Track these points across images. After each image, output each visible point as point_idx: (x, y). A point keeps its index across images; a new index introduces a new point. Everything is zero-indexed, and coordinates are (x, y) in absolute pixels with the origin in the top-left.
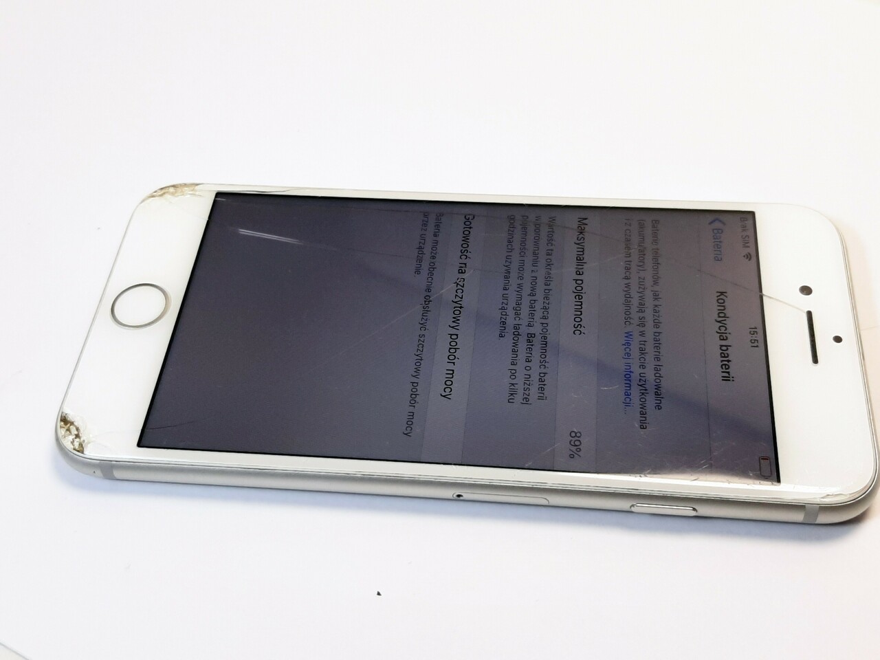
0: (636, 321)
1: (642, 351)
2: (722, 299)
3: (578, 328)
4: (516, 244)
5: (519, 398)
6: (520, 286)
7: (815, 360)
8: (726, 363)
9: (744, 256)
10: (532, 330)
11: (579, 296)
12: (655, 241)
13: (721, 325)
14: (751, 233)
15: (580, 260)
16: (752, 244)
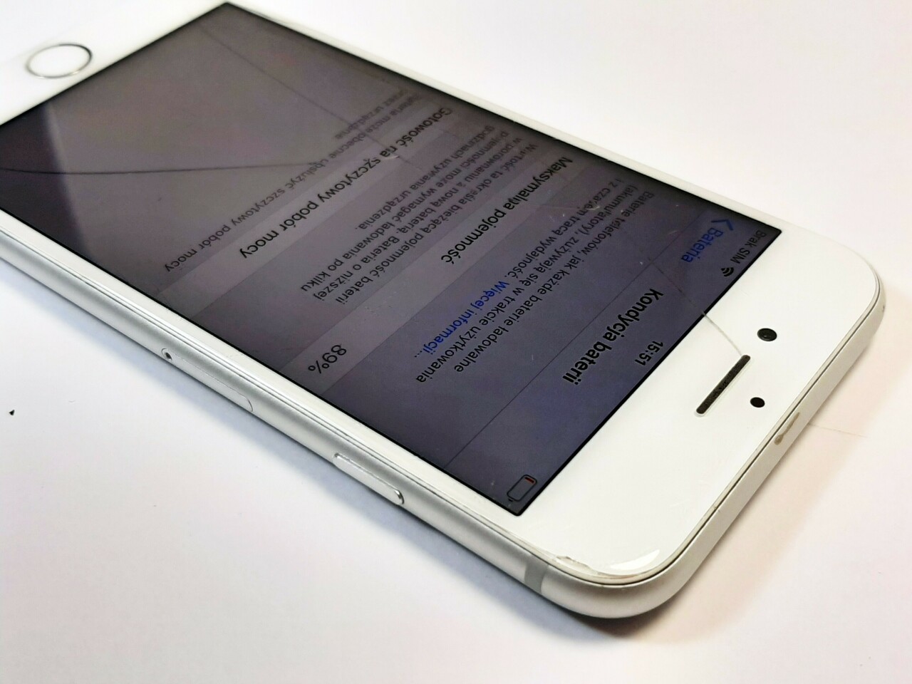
0: (523, 277)
1: (500, 307)
2: (648, 298)
3: (451, 255)
4: (468, 154)
5: (317, 289)
6: (432, 191)
7: (702, 409)
8: (587, 362)
9: (723, 269)
10: (400, 235)
11: (486, 225)
12: (627, 213)
13: (622, 323)
14: (754, 250)
15: (523, 194)
16: (744, 262)
